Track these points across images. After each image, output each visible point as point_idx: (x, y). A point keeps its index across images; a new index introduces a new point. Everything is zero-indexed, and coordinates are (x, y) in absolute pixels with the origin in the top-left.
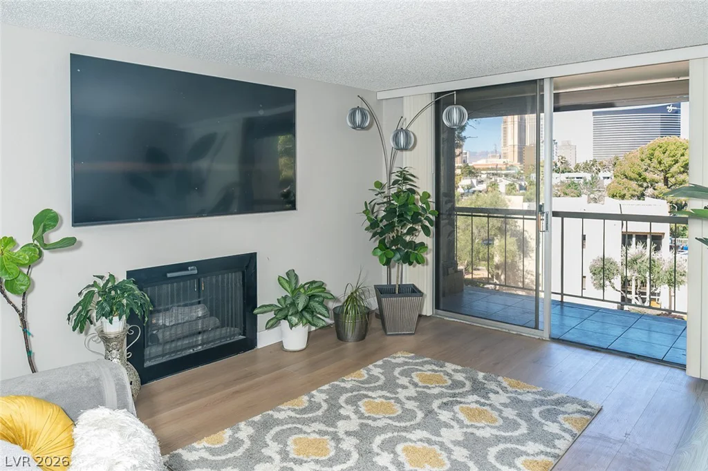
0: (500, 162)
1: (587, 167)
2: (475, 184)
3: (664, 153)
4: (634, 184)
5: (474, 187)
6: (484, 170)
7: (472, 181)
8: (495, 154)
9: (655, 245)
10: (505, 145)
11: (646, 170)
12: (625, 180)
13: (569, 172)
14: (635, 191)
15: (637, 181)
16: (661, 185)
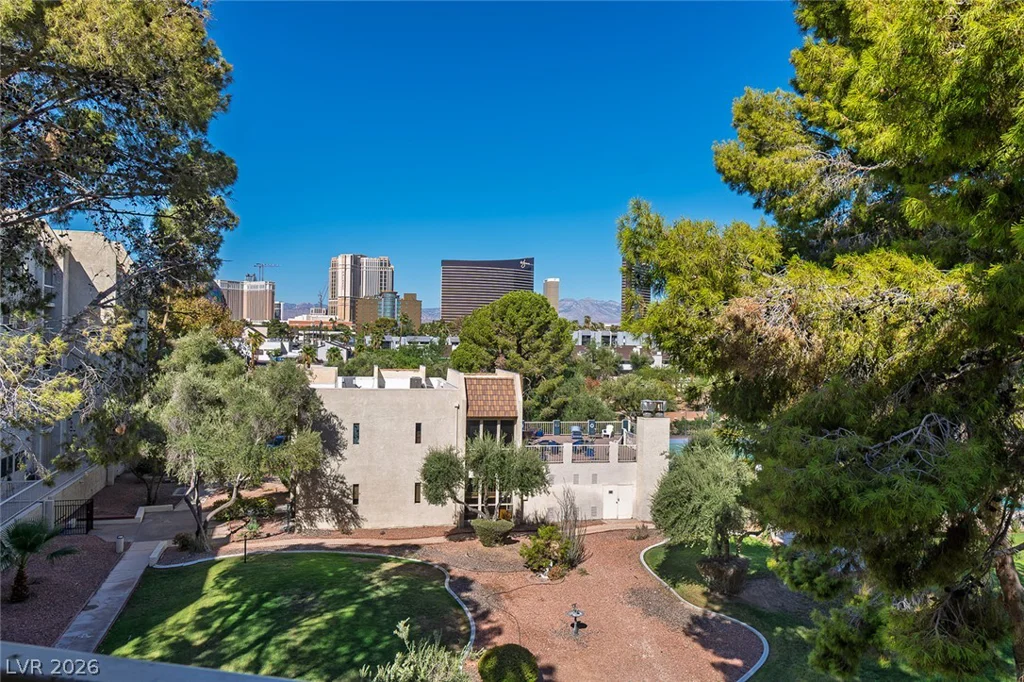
0: (326, 319)
1: (433, 329)
2: (287, 349)
3: (518, 311)
4: (483, 351)
5: (286, 353)
6: (303, 329)
7: (282, 345)
8: (320, 308)
9: (505, 435)
10: (334, 296)
11: (497, 333)
12: (473, 345)
13: (413, 335)
14: (484, 360)
15: (487, 347)
16: (513, 353)
